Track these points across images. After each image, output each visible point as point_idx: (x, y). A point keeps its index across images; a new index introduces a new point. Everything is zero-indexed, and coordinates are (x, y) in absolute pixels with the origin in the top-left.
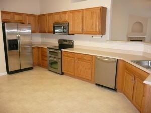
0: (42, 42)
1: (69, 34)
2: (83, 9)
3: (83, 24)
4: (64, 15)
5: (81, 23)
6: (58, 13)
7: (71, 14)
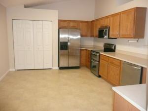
0: (94, 46)
1: (109, 38)
2: (120, 13)
3: (120, 27)
4: (106, 20)
5: (118, 26)
6: (102, 18)
7: (112, 19)
